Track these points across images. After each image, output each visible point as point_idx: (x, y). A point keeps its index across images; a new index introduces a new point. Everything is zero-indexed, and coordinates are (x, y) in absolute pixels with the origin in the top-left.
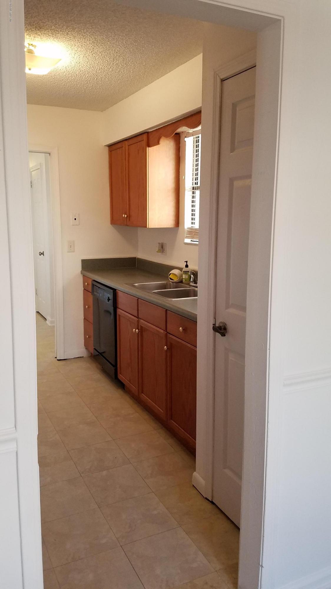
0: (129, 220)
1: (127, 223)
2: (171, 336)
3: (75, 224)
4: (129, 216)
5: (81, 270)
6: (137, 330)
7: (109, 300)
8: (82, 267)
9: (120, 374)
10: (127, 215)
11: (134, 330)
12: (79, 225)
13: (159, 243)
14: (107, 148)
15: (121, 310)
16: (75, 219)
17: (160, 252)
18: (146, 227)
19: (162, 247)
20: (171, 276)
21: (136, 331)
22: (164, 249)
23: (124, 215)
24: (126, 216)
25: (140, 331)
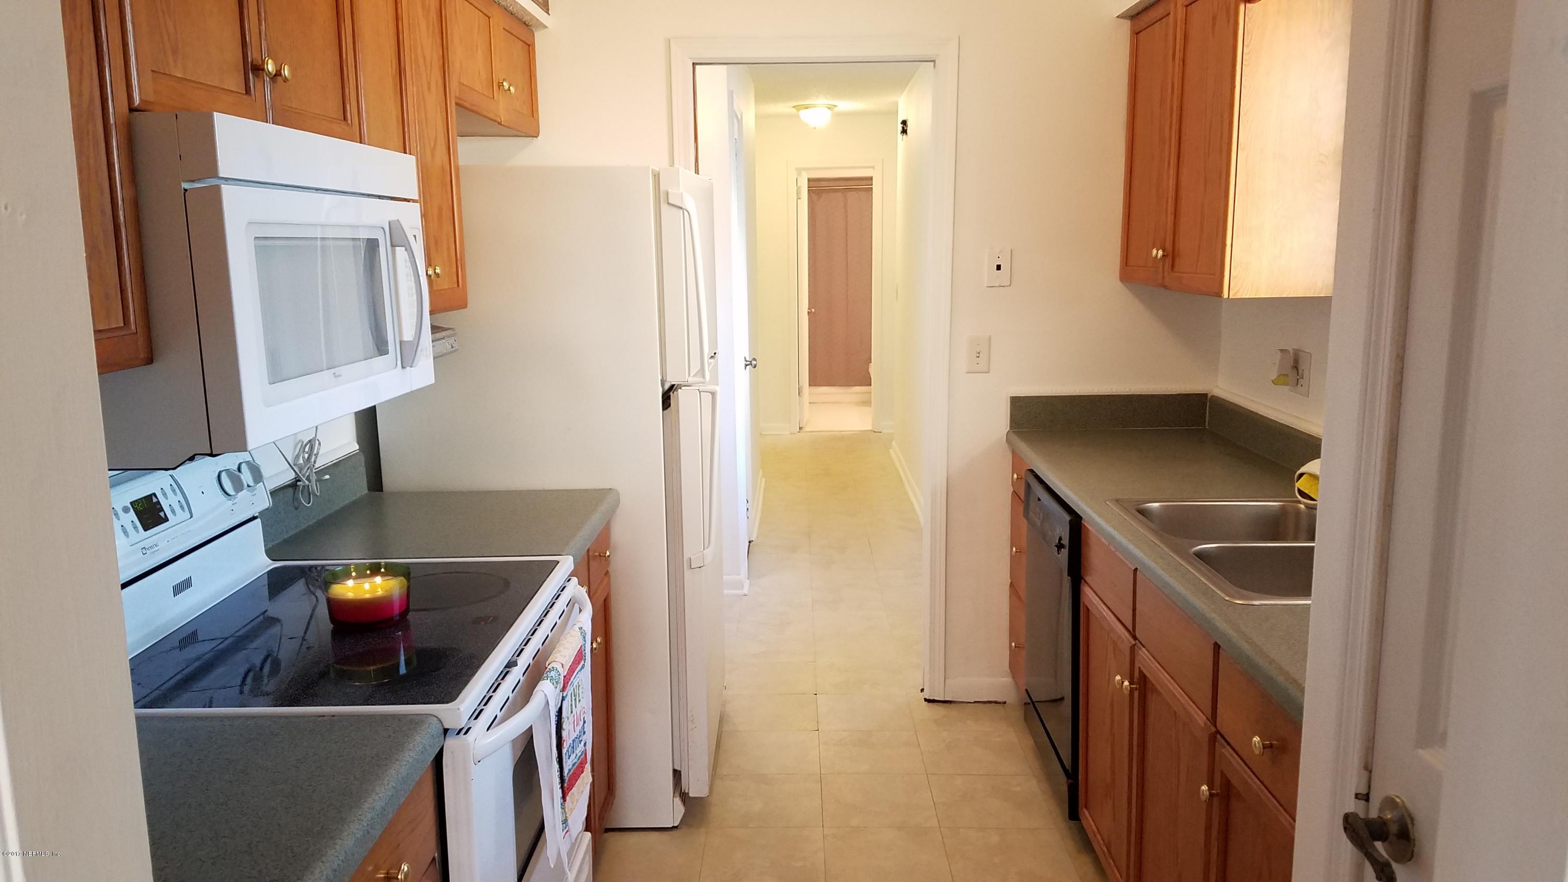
0: (1173, 266)
1: (1163, 278)
2: (1227, 752)
3: (998, 285)
4: (1172, 256)
5: (1008, 429)
6: (1126, 683)
7: (1060, 546)
8: (1011, 422)
9: (1086, 807)
10: (1164, 251)
11: (1118, 678)
12: (1010, 285)
13: (1281, 350)
14: (1127, 24)
15: (1091, 592)
16: (999, 267)
17: (1287, 385)
18: (1219, 294)
19: (1296, 367)
20: (1301, 484)
21: (1123, 683)
22: (1300, 372)
23: (1155, 252)
24: (1160, 253)
25: (1136, 689)
